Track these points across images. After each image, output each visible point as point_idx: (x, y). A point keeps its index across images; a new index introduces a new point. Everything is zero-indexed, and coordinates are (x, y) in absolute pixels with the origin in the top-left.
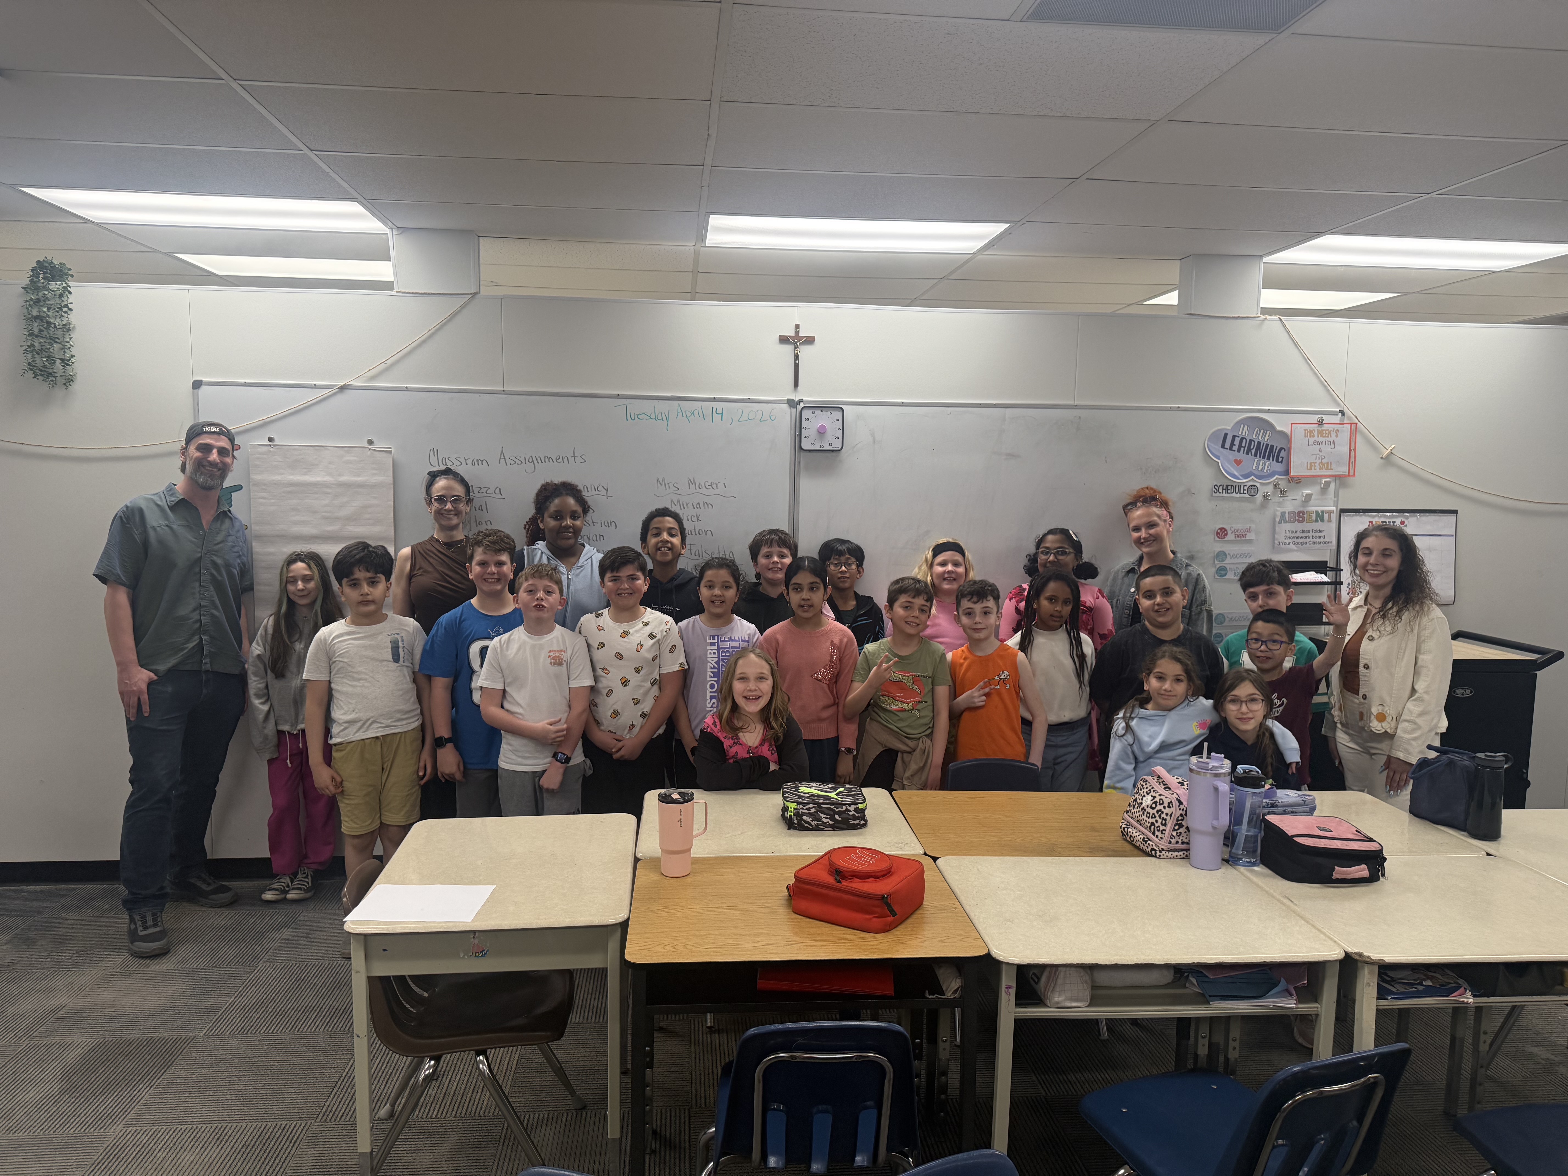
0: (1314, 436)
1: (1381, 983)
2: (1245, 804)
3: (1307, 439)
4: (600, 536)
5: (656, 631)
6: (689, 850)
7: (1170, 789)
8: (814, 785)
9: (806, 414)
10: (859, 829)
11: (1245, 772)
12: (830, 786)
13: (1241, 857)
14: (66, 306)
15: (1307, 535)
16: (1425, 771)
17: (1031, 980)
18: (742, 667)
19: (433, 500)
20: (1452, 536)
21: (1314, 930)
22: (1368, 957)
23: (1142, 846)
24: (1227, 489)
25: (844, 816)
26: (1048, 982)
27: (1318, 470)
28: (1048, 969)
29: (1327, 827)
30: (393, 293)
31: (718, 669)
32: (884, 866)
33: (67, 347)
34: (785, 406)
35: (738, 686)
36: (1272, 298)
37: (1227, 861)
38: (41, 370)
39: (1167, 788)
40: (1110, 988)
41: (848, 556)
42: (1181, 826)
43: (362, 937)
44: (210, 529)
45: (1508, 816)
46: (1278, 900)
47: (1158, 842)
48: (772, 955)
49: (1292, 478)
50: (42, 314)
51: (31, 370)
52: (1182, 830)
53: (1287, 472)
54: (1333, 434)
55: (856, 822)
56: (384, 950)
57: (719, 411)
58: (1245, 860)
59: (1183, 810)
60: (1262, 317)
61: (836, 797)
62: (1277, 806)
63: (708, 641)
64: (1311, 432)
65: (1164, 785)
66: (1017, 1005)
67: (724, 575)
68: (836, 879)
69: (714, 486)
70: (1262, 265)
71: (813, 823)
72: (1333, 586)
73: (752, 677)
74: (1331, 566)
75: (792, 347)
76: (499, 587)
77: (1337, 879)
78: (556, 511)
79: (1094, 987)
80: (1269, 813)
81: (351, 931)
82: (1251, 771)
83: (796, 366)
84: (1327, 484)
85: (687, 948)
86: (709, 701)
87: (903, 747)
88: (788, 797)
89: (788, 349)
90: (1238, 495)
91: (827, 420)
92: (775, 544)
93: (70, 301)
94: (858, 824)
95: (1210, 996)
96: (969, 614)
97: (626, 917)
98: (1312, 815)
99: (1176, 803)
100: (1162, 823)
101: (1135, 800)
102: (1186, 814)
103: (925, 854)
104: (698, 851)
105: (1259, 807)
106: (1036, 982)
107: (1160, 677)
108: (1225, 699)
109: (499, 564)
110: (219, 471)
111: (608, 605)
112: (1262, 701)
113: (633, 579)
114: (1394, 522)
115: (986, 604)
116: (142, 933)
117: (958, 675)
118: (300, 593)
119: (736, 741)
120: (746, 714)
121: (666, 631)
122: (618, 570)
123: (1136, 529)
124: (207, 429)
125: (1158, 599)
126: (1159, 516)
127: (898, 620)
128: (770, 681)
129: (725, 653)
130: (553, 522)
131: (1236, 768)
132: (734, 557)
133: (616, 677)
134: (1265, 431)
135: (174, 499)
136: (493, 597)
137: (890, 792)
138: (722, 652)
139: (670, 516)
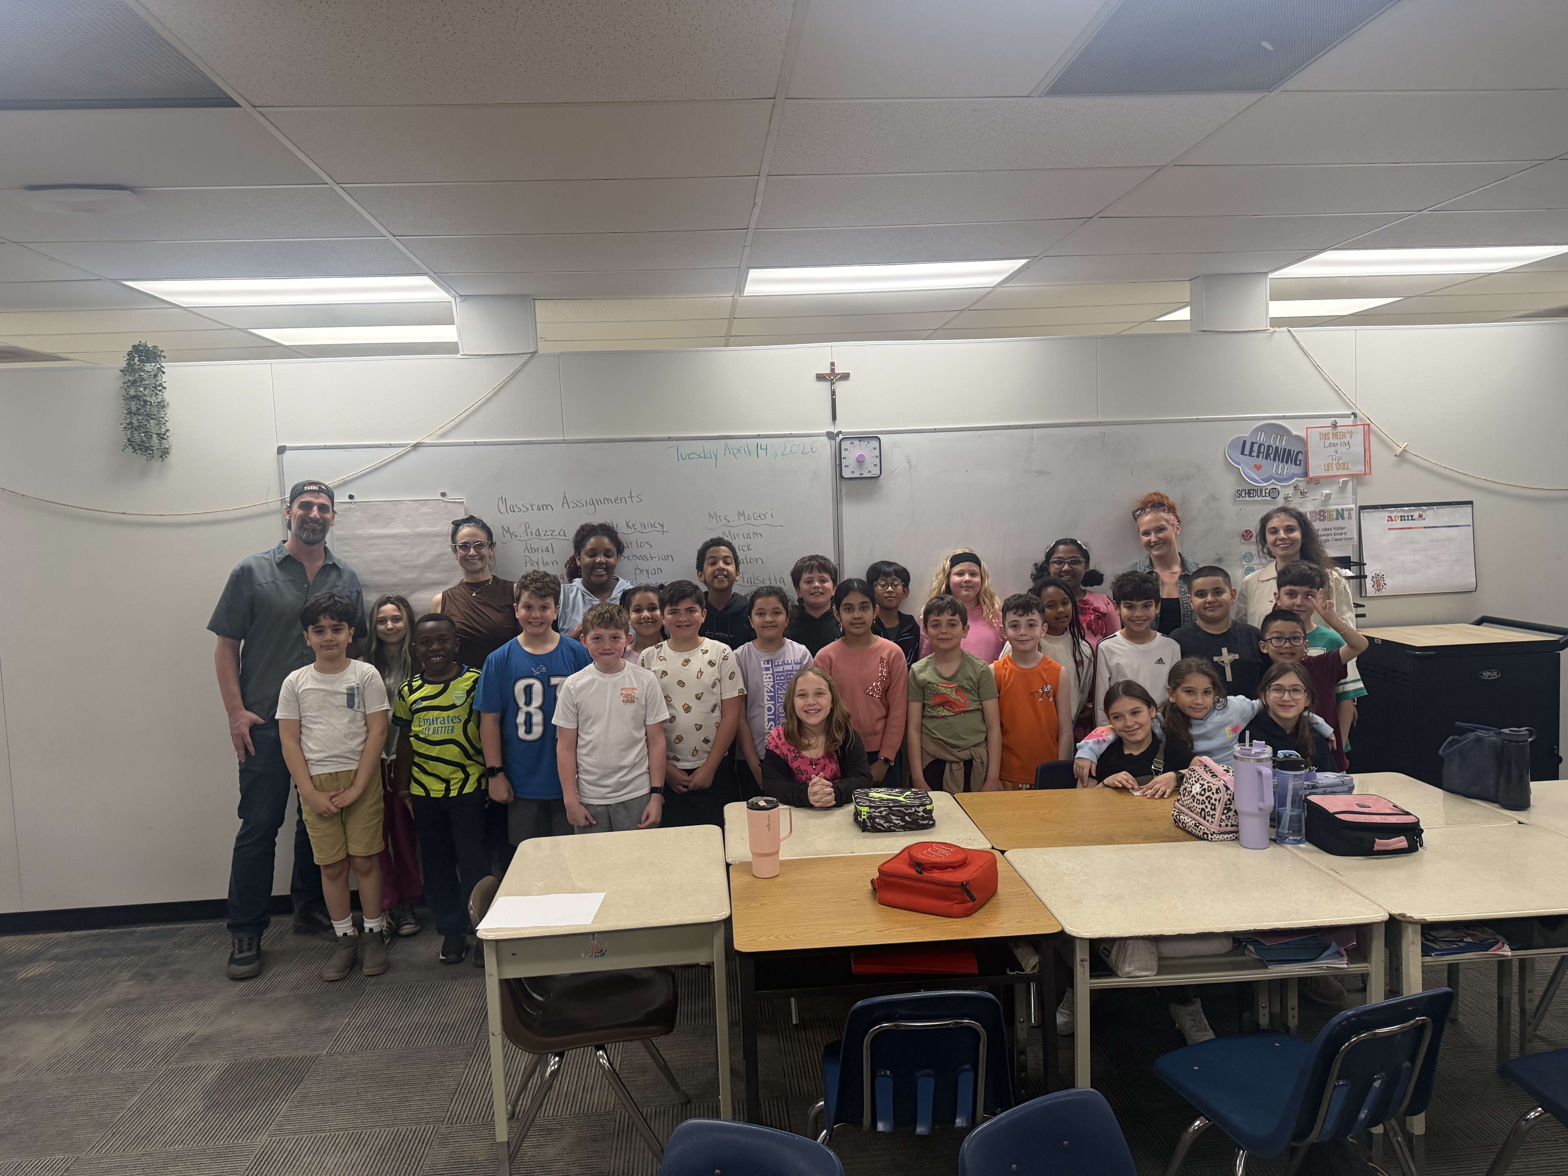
0: (1329, 439)
1: (1425, 941)
2: (1287, 786)
3: (1323, 442)
4: (658, 569)
5: (713, 659)
6: (778, 852)
7: (1217, 776)
9: (846, 444)
10: (928, 828)
11: (1285, 756)
12: (897, 790)
13: (1286, 836)
14: (161, 385)
15: (1329, 532)
16: (1454, 748)
17: (1102, 954)
18: (802, 684)
19: (457, 547)
20: (1470, 526)
21: (1359, 897)
22: (1411, 917)
23: (1194, 831)
24: (1249, 493)
25: (914, 817)
26: (1119, 953)
27: (1335, 470)
28: (1117, 943)
29: (1366, 804)
30: (459, 356)
31: (774, 692)
32: (960, 857)
33: (162, 423)
34: (825, 439)
35: (799, 702)
36: (1280, 309)
37: (1275, 841)
38: (139, 445)
39: (1214, 775)
40: (1175, 958)
41: (895, 577)
42: (1229, 810)
43: (494, 943)
44: (314, 582)
45: (1536, 787)
46: (1325, 873)
47: (1209, 826)
48: (867, 941)
49: (1311, 479)
50: (138, 394)
51: (130, 445)
52: (1231, 814)
53: (1306, 474)
54: (1348, 436)
55: (925, 822)
56: (514, 954)
57: (764, 447)
58: (1291, 838)
59: (1230, 795)
60: (1272, 329)
61: (904, 800)
62: (1317, 788)
63: (763, 666)
64: (1326, 434)
65: (1211, 773)
66: (1092, 977)
67: (773, 602)
68: (917, 871)
69: (763, 517)
70: (1268, 281)
71: (886, 825)
72: (1358, 580)
73: (811, 693)
74: (1355, 561)
75: (828, 384)
76: (544, 629)
77: (1379, 850)
78: (591, 549)
79: (1160, 958)
80: (1310, 794)
81: (484, 938)
82: (1291, 755)
83: (834, 401)
84: (1345, 483)
86: (767, 723)
87: (951, 758)
88: (860, 802)
89: (825, 386)
90: (1261, 498)
91: (866, 450)
92: (815, 570)
93: (164, 380)
94: (927, 824)
95: (1268, 961)
96: (1015, 626)
97: (728, 914)
98: (1351, 793)
99: (1223, 789)
100: (1211, 809)
101: (1185, 789)
102: (1233, 799)
103: (993, 848)
104: (785, 854)
105: (1301, 789)
106: (1107, 954)
107: (1189, 692)
108: (1270, 687)
109: (544, 608)
110: (320, 527)
111: (666, 638)
112: (1305, 691)
113: (691, 611)
114: (1412, 516)
115: (1031, 616)
116: (237, 956)
117: (1002, 687)
118: (390, 632)
119: (798, 755)
120: (808, 727)
121: (723, 659)
122: (676, 603)
123: (1146, 533)
124: (307, 488)
125: (1209, 598)
126: (1167, 521)
127: (931, 637)
128: (828, 696)
129: (780, 676)
130: (588, 560)
131: (1277, 753)
132: (779, 585)
133: (678, 704)
134: (1282, 436)
135: (281, 556)
136: (537, 638)
137: (952, 794)
138: (777, 676)
139: (723, 545)
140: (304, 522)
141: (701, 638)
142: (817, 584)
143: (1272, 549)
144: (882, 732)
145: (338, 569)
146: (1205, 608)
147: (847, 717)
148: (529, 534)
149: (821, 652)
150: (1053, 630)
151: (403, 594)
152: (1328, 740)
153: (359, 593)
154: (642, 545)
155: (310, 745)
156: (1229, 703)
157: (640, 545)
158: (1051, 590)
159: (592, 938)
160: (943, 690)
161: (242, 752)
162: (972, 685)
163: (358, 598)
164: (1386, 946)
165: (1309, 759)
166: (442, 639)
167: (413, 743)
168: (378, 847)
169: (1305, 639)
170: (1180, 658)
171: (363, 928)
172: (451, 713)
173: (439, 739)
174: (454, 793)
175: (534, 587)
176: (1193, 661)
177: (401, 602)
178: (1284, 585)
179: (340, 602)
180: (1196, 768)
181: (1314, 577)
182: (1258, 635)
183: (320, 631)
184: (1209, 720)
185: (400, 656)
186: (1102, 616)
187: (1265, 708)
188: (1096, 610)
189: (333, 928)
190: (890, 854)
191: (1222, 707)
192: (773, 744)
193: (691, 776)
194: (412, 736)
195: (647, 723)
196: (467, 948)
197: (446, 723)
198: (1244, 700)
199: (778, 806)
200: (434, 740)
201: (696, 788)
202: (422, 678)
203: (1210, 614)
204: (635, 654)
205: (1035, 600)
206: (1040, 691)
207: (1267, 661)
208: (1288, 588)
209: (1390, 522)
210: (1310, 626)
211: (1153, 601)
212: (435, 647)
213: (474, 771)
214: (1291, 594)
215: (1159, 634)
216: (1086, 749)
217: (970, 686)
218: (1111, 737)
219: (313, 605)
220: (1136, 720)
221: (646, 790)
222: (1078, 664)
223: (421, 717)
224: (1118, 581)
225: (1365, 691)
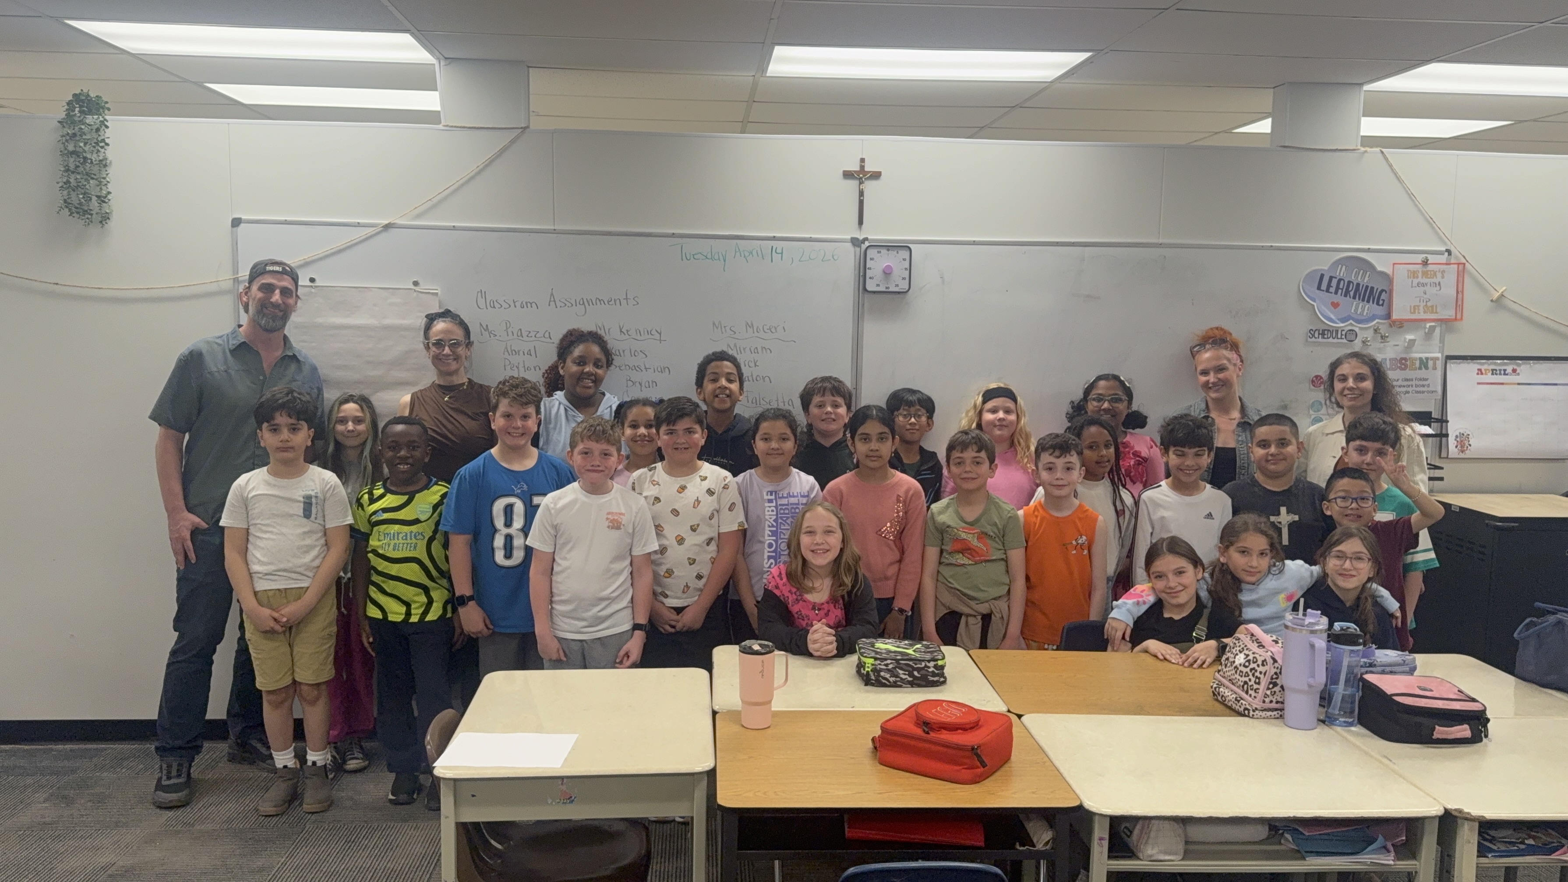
0: (1417, 277)
1: (1482, 842)
2: (1342, 662)
3: (1410, 280)
4: (653, 382)
5: (712, 487)
6: (770, 702)
7: (1264, 647)
8: (890, 641)
9: (872, 253)
10: (938, 686)
11: (1342, 629)
12: (906, 642)
13: (1337, 717)
14: (103, 141)
15: (1407, 383)
16: (1531, 630)
17: (1123, 832)
18: (809, 521)
19: (430, 345)
21: (1413, 788)
22: (1469, 813)
23: (1234, 706)
24: (1323, 334)
25: (923, 672)
26: (1141, 833)
27: (1422, 313)
28: (1141, 822)
29: (1429, 687)
30: (440, 127)
31: (777, 527)
32: (973, 718)
33: (103, 184)
34: (849, 245)
35: (805, 540)
36: (1371, 127)
37: (1323, 722)
38: (76, 208)
39: (1261, 646)
40: (1204, 843)
41: (919, 407)
42: (1275, 685)
43: (452, 783)
44: (271, 374)
46: (1379, 761)
47: (1250, 701)
49: (1394, 322)
50: (78, 149)
51: (67, 207)
52: (1277, 689)
53: (1388, 316)
54: (1439, 275)
55: (936, 679)
56: (473, 796)
57: (779, 251)
58: (1342, 719)
59: (1278, 668)
60: (1363, 149)
61: (913, 653)
62: (1375, 666)
63: (766, 497)
64: (1414, 272)
65: (1258, 643)
66: (1110, 857)
67: (781, 427)
68: (924, 731)
69: (773, 330)
70: (1362, 94)
71: (892, 679)
72: (1438, 439)
73: (819, 531)
74: (1436, 417)
75: (856, 182)
76: (523, 442)
77: (1438, 739)
78: (580, 357)
79: (1187, 842)
80: (1367, 672)
81: (441, 776)
83: (861, 203)
84: (1432, 329)
85: (777, 795)
86: (766, 561)
87: (968, 611)
88: (865, 653)
89: (853, 184)
90: (1336, 340)
91: (893, 260)
92: (828, 393)
93: (107, 135)
94: (938, 681)
95: (1307, 852)
96: (1050, 469)
97: (712, 765)
98: (1412, 674)
99: (1270, 661)
100: (1255, 682)
101: (1227, 659)
102: (1280, 673)
103: (1009, 711)
104: (777, 705)
105: (1357, 666)
106: (1129, 834)
107: (1244, 552)
108: (1329, 554)
109: (525, 417)
110: (281, 314)
111: (662, 458)
112: (1369, 560)
113: (690, 432)
114: (1505, 370)
115: (1069, 458)
116: (165, 783)
117: (1031, 536)
118: (349, 434)
119: (799, 598)
120: (811, 566)
121: (724, 488)
122: (674, 423)
123: (1205, 373)
124: (269, 268)
125: (1273, 449)
126: (1229, 360)
127: (952, 476)
128: (839, 535)
129: (784, 510)
130: (574, 368)
131: (1333, 625)
132: (787, 407)
133: (670, 533)
134: (1365, 272)
135: (236, 342)
136: (516, 451)
137: (967, 651)
138: (781, 509)
139: (727, 360)
140: (264, 306)
141: (700, 463)
142: (829, 409)
143: (1339, 399)
144: (894, 578)
145: (298, 361)
146: (1267, 461)
147: (857, 560)
148: (510, 333)
149: (831, 484)
150: (1091, 475)
151: (366, 392)
152: (1392, 616)
153: (320, 390)
154: (636, 354)
155: (258, 555)
156: (1286, 568)
157: (634, 354)
158: (1093, 429)
159: (560, 783)
160: (963, 536)
161: (181, 558)
162: (996, 531)
163: (318, 395)
164: (1438, 844)
165: (1368, 636)
166: (411, 445)
167: (371, 559)
168: (328, 673)
169: (1374, 500)
170: (1230, 517)
171: (306, 761)
172: (414, 528)
173: (399, 557)
174: (414, 619)
175: (516, 394)
176: (1250, 518)
177: (364, 402)
178: (1354, 440)
179: (300, 399)
180: (1242, 636)
181: (1388, 432)
182: (1320, 495)
183: (275, 430)
184: (1262, 586)
185: (360, 463)
186: (1143, 461)
187: (1324, 576)
188: (1137, 454)
189: (272, 758)
190: (894, 712)
191: (1277, 572)
192: (773, 584)
193: (681, 615)
194: (370, 552)
195: (634, 553)
196: (420, 789)
197: (409, 539)
198: (1302, 566)
199: (773, 651)
200: (394, 557)
201: (685, 629)
202: (384, 486)
203: (1272, 467)
204: (626, 473)
205: (1074, 440)
206: (1074, 543)
207: (1329, 524)
208: (1358, 442)
209: (1480, 376)
210: (1380, 486)
211: (1206, 449)
212: (403, 453)
213: (439, 596)
214: (1361, 450)
215: (1208, 486)
216: (1124, 609)
217: (994, 532)
218: (1151, 599)
219: (268, 400)
220: (1180, 581)
221: (627, 626)
222: (1119, 513)
223: (381, 530)
224: (1168, 425)
225: (1437, 562)
